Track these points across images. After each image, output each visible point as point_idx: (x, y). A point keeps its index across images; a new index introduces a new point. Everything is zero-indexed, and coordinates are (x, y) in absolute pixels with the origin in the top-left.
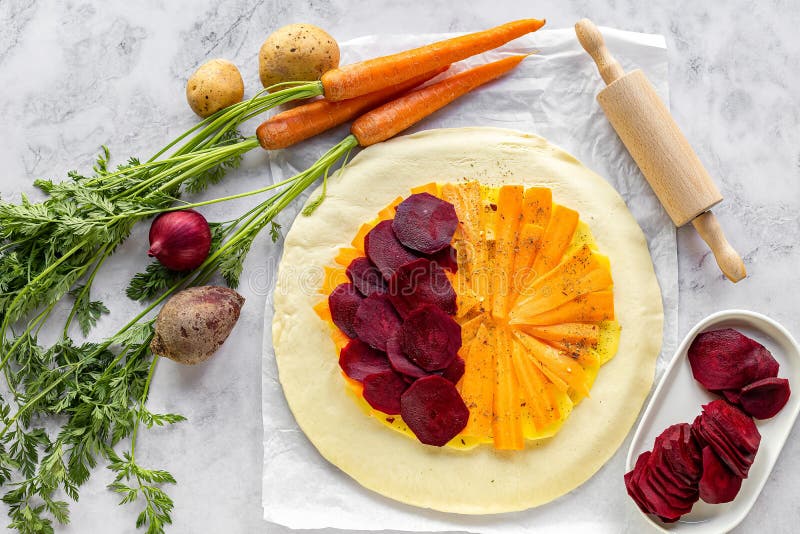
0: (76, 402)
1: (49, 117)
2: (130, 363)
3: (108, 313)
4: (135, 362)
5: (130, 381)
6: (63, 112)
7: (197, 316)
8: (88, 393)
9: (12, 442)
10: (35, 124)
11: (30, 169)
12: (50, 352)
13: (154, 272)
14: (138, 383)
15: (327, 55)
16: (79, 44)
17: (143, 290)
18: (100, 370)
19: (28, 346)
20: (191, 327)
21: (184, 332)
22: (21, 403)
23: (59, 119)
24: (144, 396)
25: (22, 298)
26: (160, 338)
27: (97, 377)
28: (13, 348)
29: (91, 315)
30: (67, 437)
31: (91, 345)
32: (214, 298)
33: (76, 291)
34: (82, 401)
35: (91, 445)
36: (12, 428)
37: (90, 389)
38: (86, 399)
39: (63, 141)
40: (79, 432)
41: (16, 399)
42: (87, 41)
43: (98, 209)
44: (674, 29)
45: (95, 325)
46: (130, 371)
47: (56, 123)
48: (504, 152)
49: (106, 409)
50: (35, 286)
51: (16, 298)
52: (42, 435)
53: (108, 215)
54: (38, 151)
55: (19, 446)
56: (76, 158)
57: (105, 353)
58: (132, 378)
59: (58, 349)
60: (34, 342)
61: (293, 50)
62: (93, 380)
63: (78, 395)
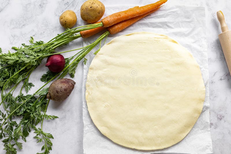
0: (25, 112)
1: (18, 26)
2: (41, 101)
3: (34, 86)
4: (43, 100)
5: (42, 106)
6: (22, 25)
7: (61, 87)
8: (29, 109)
9: (6, 125)
10: (13, 28)
11: (12, 42)
12: (16, 98)
13: (49, 73)
14: (44, 107)
15: (101, 9)
16: (27, 5)
17: (45, 79)
18: (32, 103)
19: (10, 96)
20: (59, 90)
21: (57, 92)
22: (8, 113)
23: (21, 27)
24: (45, 110)
25: (8, 81)
26: (50, 94)
27: (32, 104)
28: (5, 97)
29: (29, 87)
30: (22, 123)
31: (29, 95)
32: (66, 82)
33: (24, 79)
34: (27, 112)
35: (30, 125)
36: (6, 121)
37: (29, 108)
38: (28, 111)
39: (22, 34)
40: (26, 121)
41: (7, 112)
42: (30, 4)
43: (32, 55)
44: (207, 4)
45: (30, 90)
46: (42, 103)
47: (20, 28)
48: (155, 40)
49: (34, 114)
50: (12, 78)
51: (6, 82)
52: (15, 123)
53: (35, 57)
54: (14, 36)
55: (8, 126)
56: (25, 39)
57: (33, 98)
58: (42, 105)
59: (19, 97)
60: (12, 95)
61: (91, 7)
62: (30, 106)
63: (26, 110)
